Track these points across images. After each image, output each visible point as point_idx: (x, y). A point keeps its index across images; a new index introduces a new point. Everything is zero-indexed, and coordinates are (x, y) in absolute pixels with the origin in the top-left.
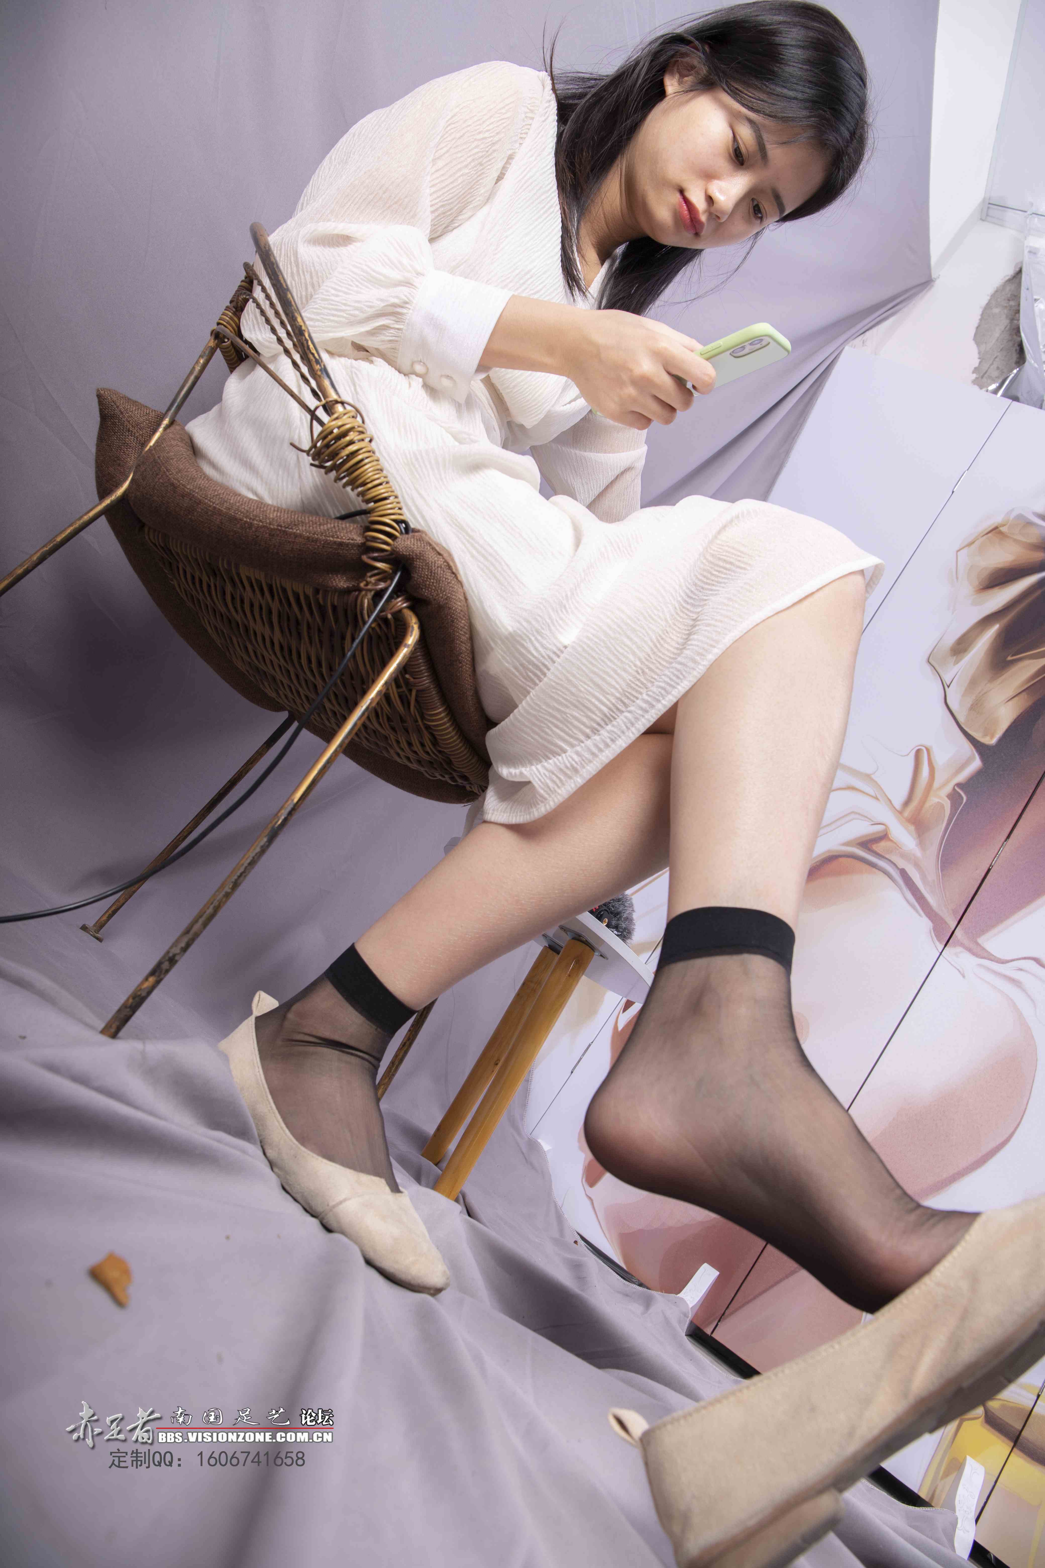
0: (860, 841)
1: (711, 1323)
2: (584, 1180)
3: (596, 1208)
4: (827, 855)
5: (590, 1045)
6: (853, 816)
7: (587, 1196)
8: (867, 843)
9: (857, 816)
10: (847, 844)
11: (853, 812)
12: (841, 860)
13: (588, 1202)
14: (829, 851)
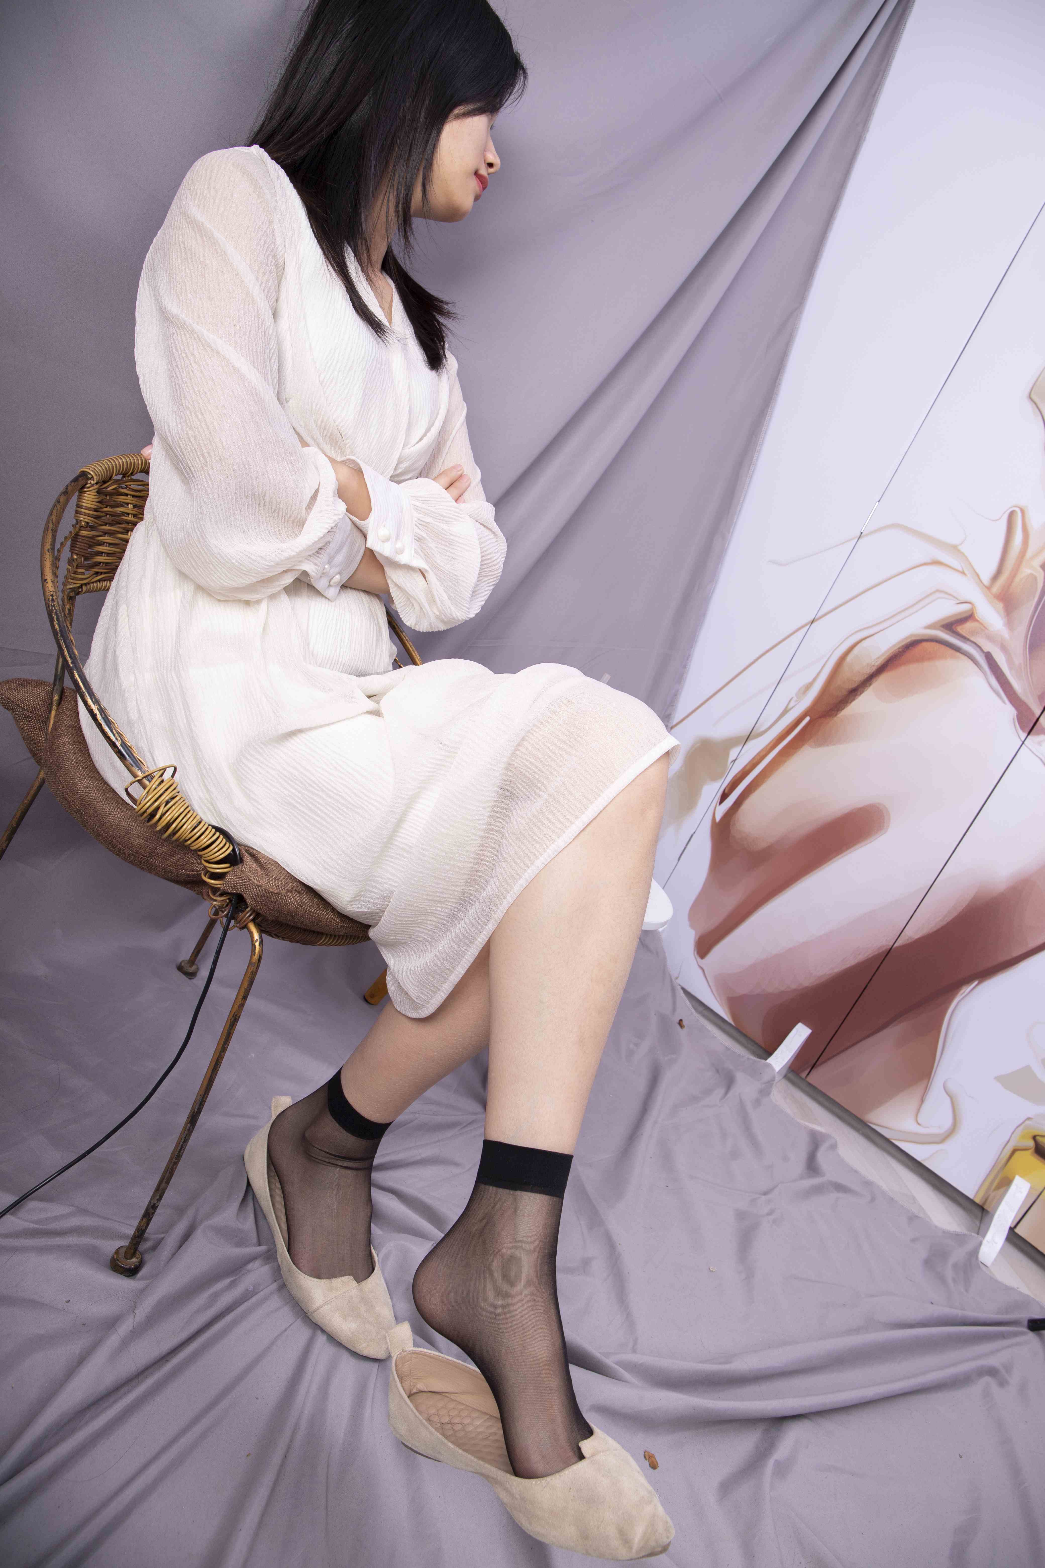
0: (945, 622)
1: (805, 1069)
2: (696, 953)
3: (708, 977)
4: (909, 640)
5: (692, 836)
6: (938, 595)
7: (699, 966)
8: (951, 626)
9: (942, 595)
10: (930, 627)
11: (938, 591)
12: (925, 644)
13: (700, 971)
14: (912, 635)
